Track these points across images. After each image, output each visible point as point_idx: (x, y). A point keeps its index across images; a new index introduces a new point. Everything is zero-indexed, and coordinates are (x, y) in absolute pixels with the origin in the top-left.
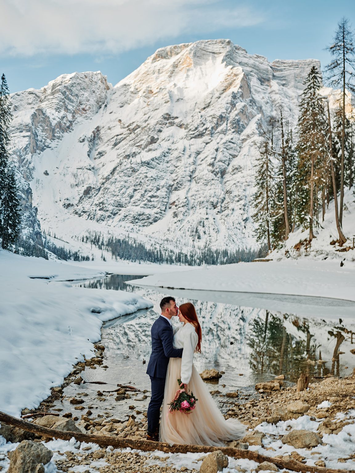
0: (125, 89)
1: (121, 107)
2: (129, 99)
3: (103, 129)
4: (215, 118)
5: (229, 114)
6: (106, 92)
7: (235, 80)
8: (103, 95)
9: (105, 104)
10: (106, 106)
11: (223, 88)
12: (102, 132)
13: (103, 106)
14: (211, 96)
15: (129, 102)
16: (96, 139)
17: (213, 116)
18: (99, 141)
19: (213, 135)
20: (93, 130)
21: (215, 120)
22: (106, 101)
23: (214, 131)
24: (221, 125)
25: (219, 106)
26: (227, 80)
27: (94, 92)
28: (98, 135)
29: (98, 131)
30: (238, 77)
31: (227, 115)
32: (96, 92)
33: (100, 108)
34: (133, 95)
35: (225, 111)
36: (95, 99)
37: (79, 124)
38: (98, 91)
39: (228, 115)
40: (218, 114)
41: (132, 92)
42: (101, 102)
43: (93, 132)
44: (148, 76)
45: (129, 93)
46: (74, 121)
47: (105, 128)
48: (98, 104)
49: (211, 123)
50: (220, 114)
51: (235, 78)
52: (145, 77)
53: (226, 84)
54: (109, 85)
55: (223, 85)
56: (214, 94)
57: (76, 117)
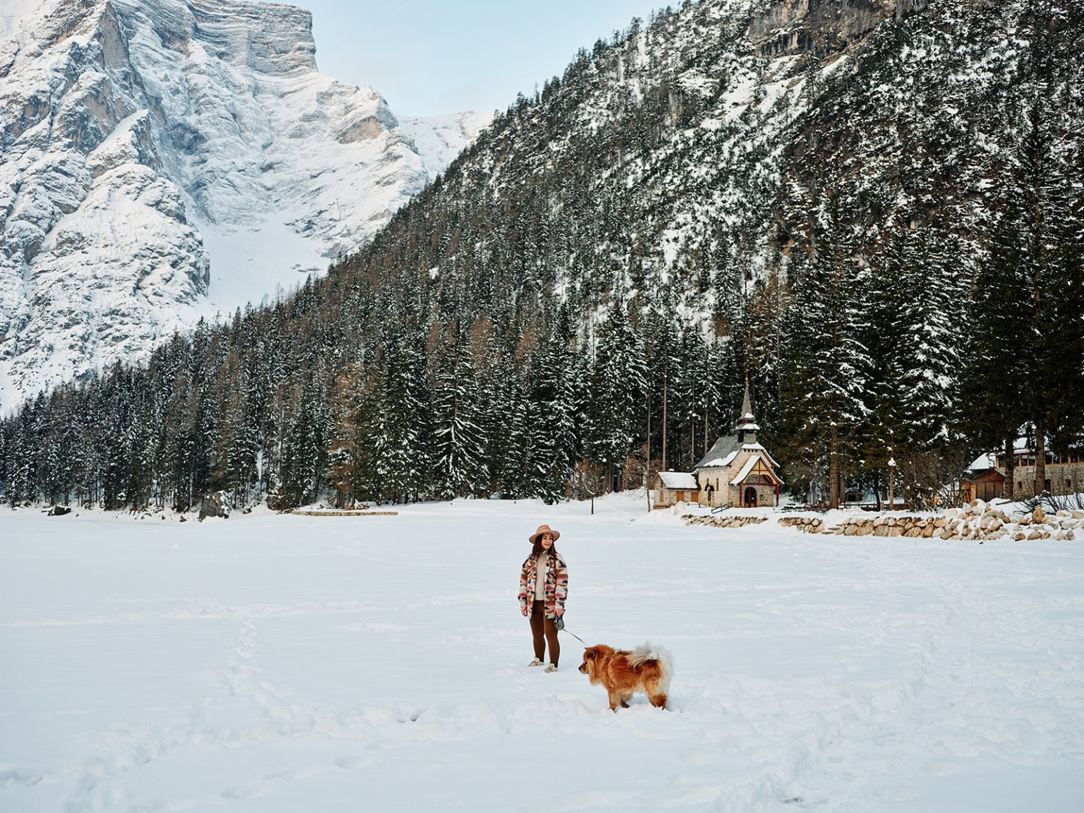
4: (16, 102)
5: (59, 98)
7: (84, 16)
11: (50, 32)
14: (14, 48)
17: (11, 98)
19: (9, 147)
21: (17, 109)
23: (12, 136)
24: (33, 124)
25: (32, 74)
26: (62, 13)
30: (90, 9)
31: (53, 99)
35: (48, 88)
39: (57, 102)
40: (28, 93)
49: (6, 116)
50: (31, 93)
51: (84, 10)
53: (59, 22)
55: (49, 24)
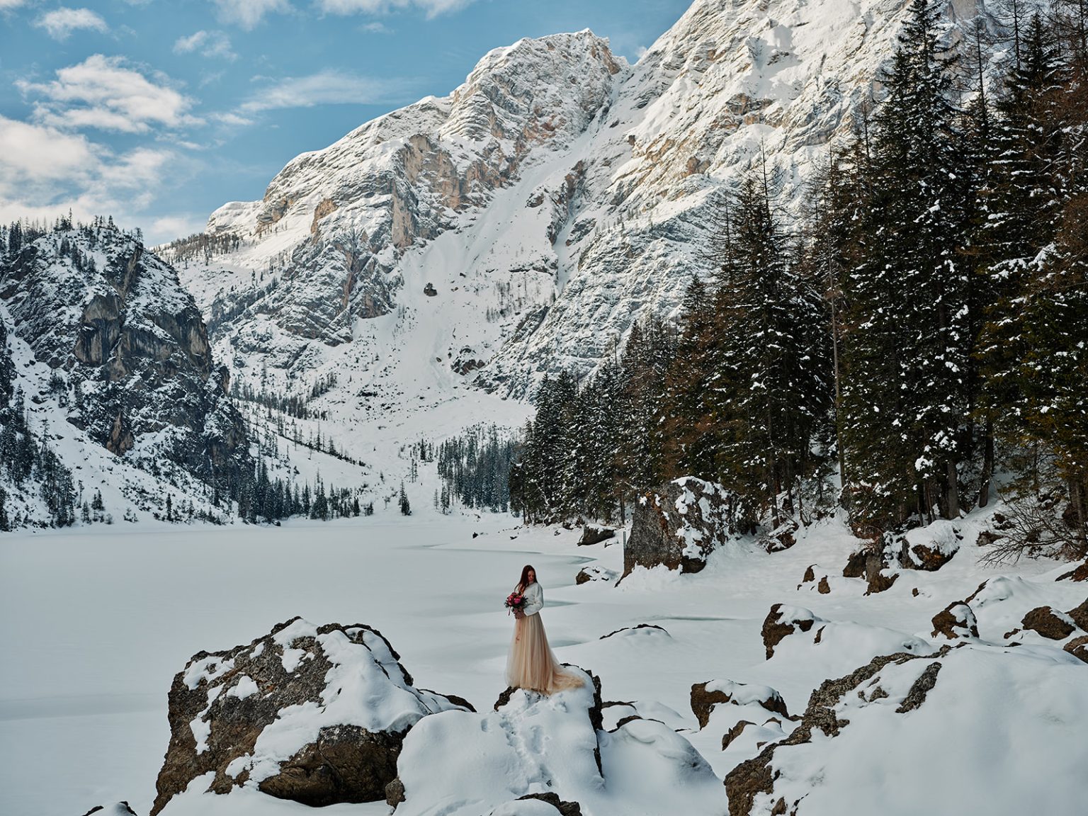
0: (653, 63)
1: (640, 107)
2: (660, 83)
3: (593, 167)
6: (609, 77)
8: (598, 85)
9: (603, 107)
10: (606, 111)
12: (590, 174)
13: (599, 113)
15: (660, 91)
16: (576, 194)
18: (583, 199)
20: (569, 171)
22: (606, 99)
27: (574, 80)
28: (581, 182)
29: (582, 173)
32: (579, 80)
33: (592, 117)
34: (670, 72)
36: (576, 98)
37: (535, 163)
38: (583, 76)
41: (668, 66)
42: (592, 102)
43: (568, 178)
44: (709, 17)
45: (661, 69)
46: (524, 157)
47: (595, 164)
48: (585, 109)
52: (700, 22)
54: (618, 62)
56: (872, 23)
57: (528, 147)
